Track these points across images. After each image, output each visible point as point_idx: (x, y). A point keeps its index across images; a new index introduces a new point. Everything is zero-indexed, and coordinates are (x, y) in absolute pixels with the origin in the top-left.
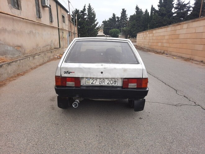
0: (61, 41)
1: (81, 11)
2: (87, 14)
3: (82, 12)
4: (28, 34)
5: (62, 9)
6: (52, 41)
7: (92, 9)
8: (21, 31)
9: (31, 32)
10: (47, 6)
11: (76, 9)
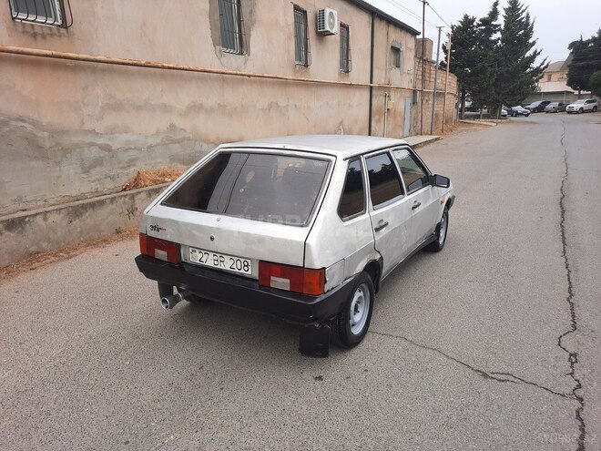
0: (379, 120)
1: (481, 20)
2: (502, 27)
3: (484, 22)
4: (264, 110)
5: (392, 28)
6: (341, 122)
7: (523, 8)
8: (242, 106)
9: (272, 106)
10: (327, 31)
11: (466, 17)
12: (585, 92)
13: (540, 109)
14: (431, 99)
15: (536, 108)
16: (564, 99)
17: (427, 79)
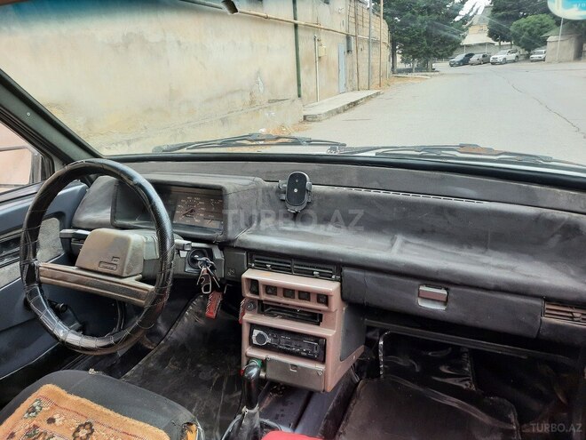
0: (309, 71)
6: (258, 72)
12: (505, 43)
13: (465, 62)
14: (366, 47)
15: (461, 61)
16: (486, 50)
17: (360, 23)
